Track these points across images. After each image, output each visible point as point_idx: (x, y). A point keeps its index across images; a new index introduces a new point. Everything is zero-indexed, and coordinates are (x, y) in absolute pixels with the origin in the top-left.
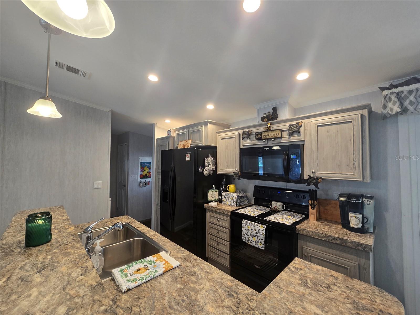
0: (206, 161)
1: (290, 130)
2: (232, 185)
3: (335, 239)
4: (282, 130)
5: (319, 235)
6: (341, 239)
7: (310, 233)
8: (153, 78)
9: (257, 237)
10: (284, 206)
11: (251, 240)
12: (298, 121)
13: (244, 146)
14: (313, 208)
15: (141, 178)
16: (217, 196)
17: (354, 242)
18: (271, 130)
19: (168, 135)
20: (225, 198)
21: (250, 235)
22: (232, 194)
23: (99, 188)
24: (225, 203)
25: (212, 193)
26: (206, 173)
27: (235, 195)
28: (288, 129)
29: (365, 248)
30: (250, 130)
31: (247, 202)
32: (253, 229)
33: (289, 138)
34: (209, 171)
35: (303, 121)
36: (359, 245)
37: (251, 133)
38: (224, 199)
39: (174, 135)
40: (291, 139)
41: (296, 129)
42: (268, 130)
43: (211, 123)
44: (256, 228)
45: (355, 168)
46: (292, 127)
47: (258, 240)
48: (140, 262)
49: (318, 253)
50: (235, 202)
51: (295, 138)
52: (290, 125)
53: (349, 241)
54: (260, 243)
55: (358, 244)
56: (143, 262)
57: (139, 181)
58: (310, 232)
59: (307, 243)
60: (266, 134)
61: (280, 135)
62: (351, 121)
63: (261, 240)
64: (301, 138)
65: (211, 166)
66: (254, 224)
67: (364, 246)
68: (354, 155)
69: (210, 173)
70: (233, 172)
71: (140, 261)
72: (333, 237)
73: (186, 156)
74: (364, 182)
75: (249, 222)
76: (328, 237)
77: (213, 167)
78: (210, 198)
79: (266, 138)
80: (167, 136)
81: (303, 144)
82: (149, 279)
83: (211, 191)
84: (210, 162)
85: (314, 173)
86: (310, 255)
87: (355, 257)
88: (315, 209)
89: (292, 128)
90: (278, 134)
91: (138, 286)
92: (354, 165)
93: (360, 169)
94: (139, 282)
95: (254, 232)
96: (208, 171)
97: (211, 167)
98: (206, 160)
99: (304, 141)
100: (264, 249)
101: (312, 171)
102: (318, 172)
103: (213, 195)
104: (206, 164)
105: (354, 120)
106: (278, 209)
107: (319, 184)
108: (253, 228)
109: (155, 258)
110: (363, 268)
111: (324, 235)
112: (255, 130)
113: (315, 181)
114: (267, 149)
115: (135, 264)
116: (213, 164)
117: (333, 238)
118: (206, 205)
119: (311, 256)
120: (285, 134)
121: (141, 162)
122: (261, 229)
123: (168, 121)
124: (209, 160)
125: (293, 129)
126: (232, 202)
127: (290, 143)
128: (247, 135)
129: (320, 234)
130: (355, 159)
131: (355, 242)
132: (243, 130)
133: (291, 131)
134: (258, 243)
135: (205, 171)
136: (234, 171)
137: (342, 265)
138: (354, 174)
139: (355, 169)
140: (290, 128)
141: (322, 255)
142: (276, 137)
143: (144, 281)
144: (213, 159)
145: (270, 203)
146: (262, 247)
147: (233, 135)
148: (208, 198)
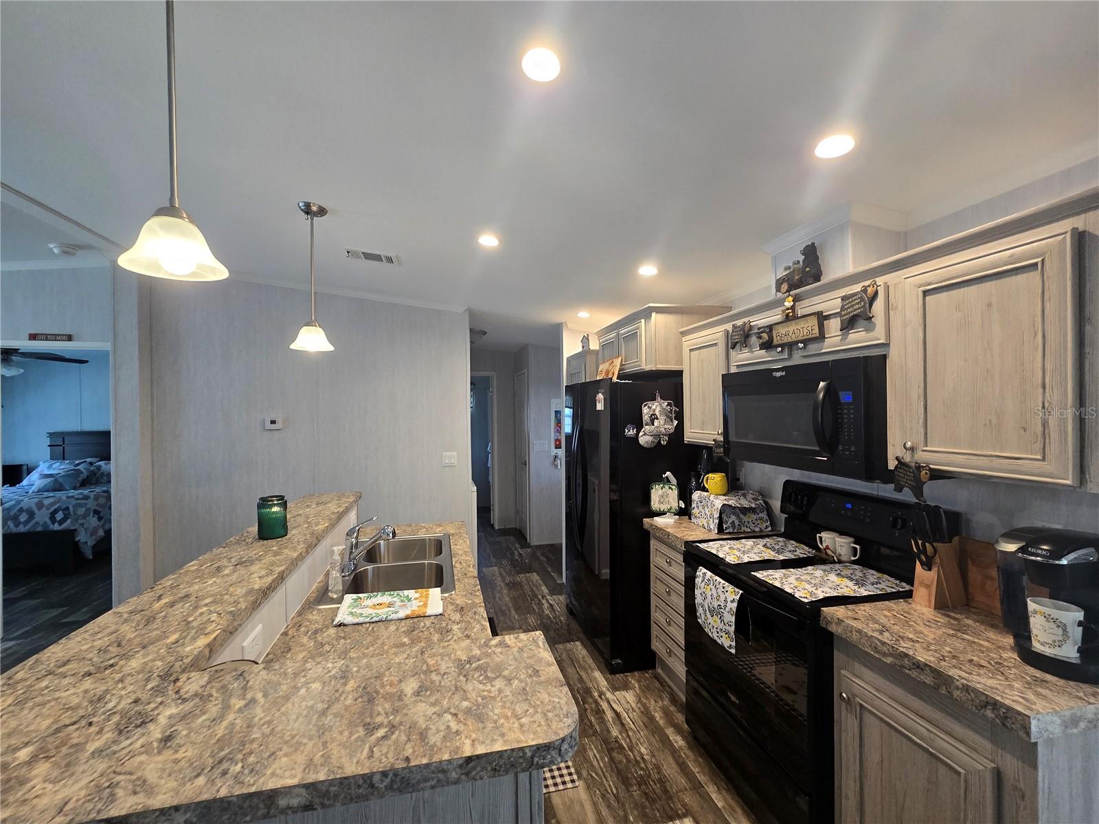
0: (645, 410)
1: (843, 313)
2: (715, 476)
3: (918, 666)
4: (824, 314)
5: (877, 645)
6: (936, 670)
7: (855, 636)
8: (489, 241)
9: (720, 618)
10: (856, 548)
11: (709, 621)
12: (867, 283)
13: (738, 366)
14: (928, 566)
15: (556, 448)
16: (673, 499)
17: (972, 691)
18: (795, 318)
19: (583, 347)
20: (698, 507)
21: (707, 609)
22: (712, 497)
23: (451, 466)
24: (699, 520)
25: (660, 492)
26: (644, 440)
27: (719, 502)
28: (839, 310)
29: (1006, 718)
30: (746, 320)
31: (767, 527)
32: (715, 595)
33: (844, 337)
34: (657, 436)
35: (880, 281)
36: (987, 702)
37: (751, 328)
38: (695, 511)
39: (594, 345)
40: (847, 341)
41: (857, 309)
42: (790, 317)
43: (659, 310)
44: (720, 593)
45: (1047, 437)
46: (848, 304)
47: (721, 626)
48: (390, 595)
49: (877, 702)
50: (715, 521)
51: (858, 338)
52: (843, 296)
53: (957, 683)
54: (727, 636)
55: (983, 698)
56: (395, 595)
57: (553, 454)
58: (854, 633)
59: (857, 665)
60: (782, 330)
61: (816, 331)
62: (1036, 264)
63: (727, 627)
64: (877, 335)
65: (662, 422)
66: (716, 583)
67: (1004, 713)
68: (1044, 387)
69: (660, 441)
70: (714, 440)
71: (392, 593)
72: (914, 661)
73: (597, 398)
74: (1088, 491)
75: (709, 574)
76: (900, 655)
77: (668, 426)
78: (655, 504)
79: (784, 342)
80: (580, 350)
81: (886, 355)
82: (377, 619)
83: (657, 486)
84: (657, 413)
85: (912, 449)
86: (861, 702)
87: (988, 745)
88: (935, 569)
89: (849, 308)
90: (808, 328)
91: (358, 624)
92: (1045, 424)
93: (1066, 443)
94: (361, 620)
95: (716, 604)
96: (652, 435)
97: (663, 426)
98: (646, 407)
99: (886, 345)
100: (733, 651)
101: (905, 444)
102: (925, 448)
103: (664, 496)
104: (646, 418)
105: (1046, 260)
106: (833, 557)
107: (925, 487)
108: (714, 591)
109: (418, 595)
110: (1015, 788)
111: (890, 650)
112: (760, 320)
113: (912, 474)
114: (778, 374)
115: (381, 596)
116: (668, 417)
117: (914, 664)
118: (646, 520)
119: (861, 705)
120: (834, 326)
121: (556, 411)
122: (731, 597)
123: (583, 314)
124: (654, 407)
125: (851, 309)
126: (711, 520)
127: (849, 354)
128: (741, 338)
129: (879, 644)
130: (1047, 405)
131: (975, 690)
132: (733, 323)
133: (845, 315)
134: (722, 634)
135: (642, 436)
136: (715, 437)
137: (941, 756)
138: (1044, 459)
139: (1047, 441)
140: (843, 308)
141: (889, 709)
142: (806, 337)
143: (368, 620)
144: (666, 404)
145: (818, 535)
146: (730, 645)
147: (713, 338)
148: (652, 504)
